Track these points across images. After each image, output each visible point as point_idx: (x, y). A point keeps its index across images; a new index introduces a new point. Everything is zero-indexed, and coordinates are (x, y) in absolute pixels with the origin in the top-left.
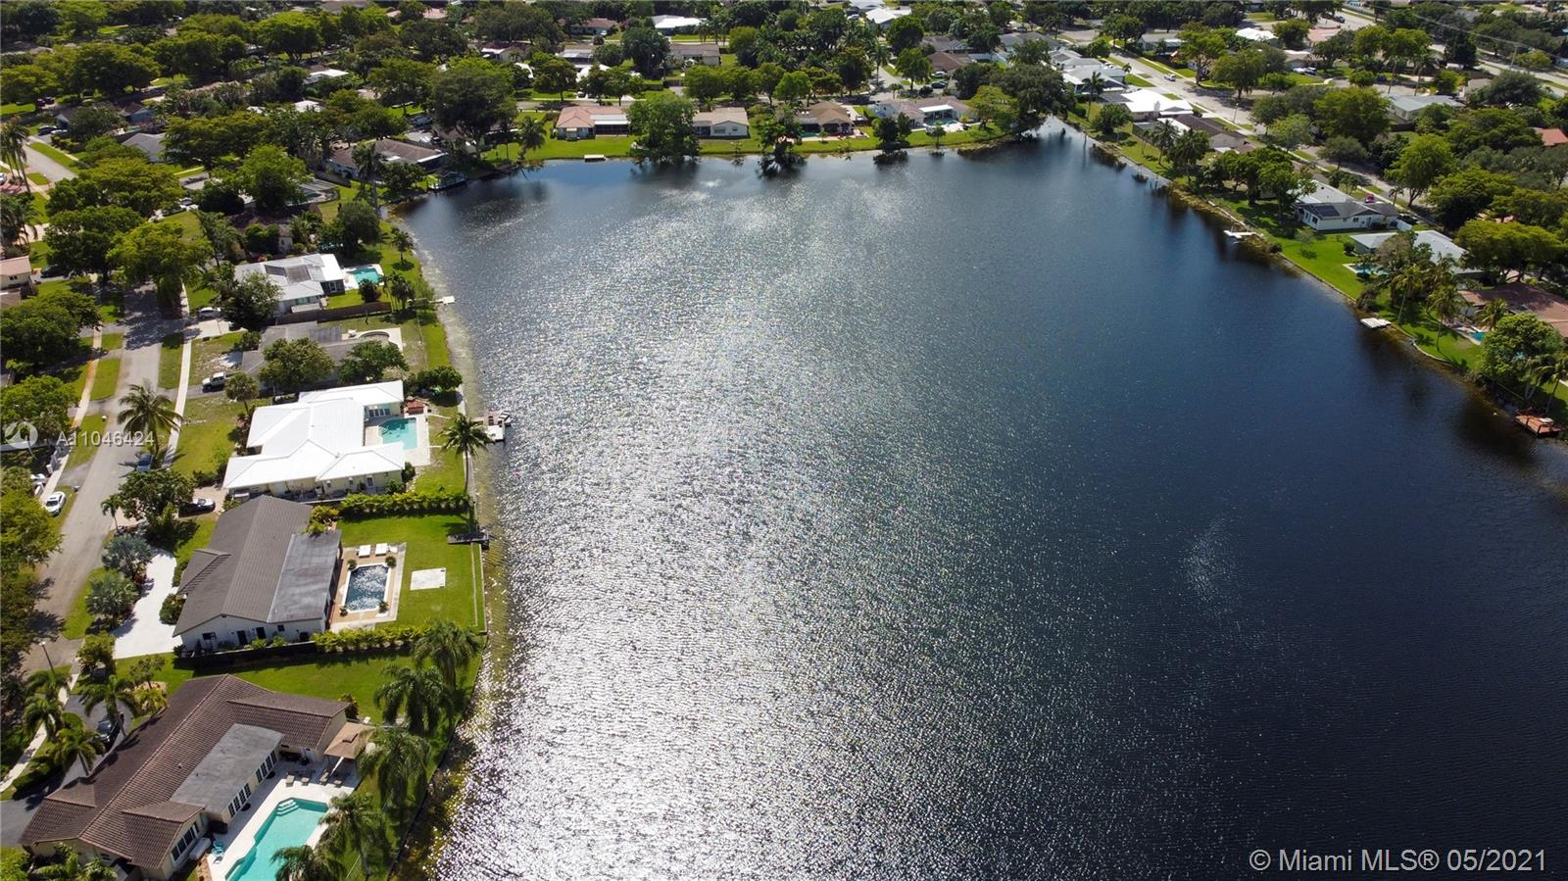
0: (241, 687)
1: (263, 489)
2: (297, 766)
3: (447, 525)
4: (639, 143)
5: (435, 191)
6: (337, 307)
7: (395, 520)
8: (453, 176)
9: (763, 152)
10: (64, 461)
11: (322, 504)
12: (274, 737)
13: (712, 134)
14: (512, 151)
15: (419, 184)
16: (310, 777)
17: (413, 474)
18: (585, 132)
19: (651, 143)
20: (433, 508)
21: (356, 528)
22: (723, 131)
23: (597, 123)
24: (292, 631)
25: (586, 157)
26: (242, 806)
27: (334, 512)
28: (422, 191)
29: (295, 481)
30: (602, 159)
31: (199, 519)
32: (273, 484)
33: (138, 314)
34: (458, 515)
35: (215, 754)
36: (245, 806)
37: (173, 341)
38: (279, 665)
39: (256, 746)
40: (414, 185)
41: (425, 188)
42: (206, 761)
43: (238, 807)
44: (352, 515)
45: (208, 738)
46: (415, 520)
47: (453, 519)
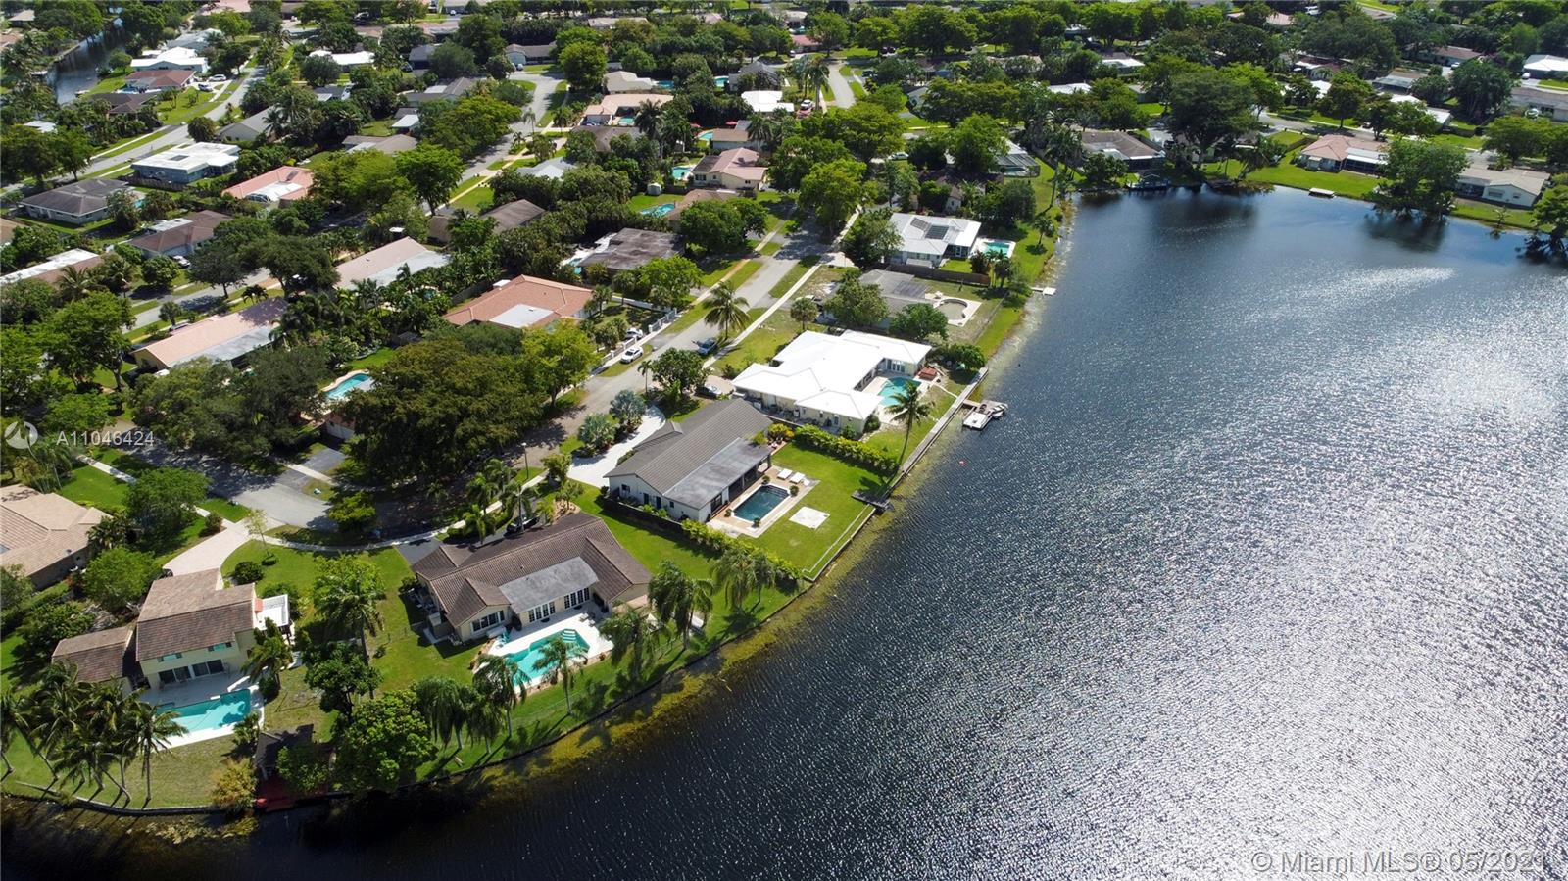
0: (603, 532)
1: (758, 396)
2: (596, 609)
3: (865, 482)
4: (1384, 187)
5: (1130, 190)
6: (950, 269)
7: (831, 460)
8: (1156, 179)
9: (1536, 230)
10: (665, 326)
11: (785, 424)
12: (592, 578)
13: (1485, 195)
14: (1233, 169)
15: (1118, 180)
16: (597, 623)
17: (877, 427)
18: (1330, 164)
19: (1397, 191)
20: (866, 463)
21: (798, 454)
22: (1501, 195)
23: (1350, 157)
24: (678, 510)
25: (1313, 190)
26: (543, 618)
27: (790, 434)
28: (1117, 186)
29: (782, 398)
30: (1329, 196)
31: (706, 401)
32: (766, 395)
33: (805, 233)
34: (881, 477)
35: (549, 571)
36: (545, 617)
37: (807, 261)
38: (653, 532)
39: (576, 579)
40: (1113, 179)
41: (1122, 184)
42: (541, 573)
43: (539, 617)
44: (803, 442)
45: (556, 557)
46: (844, 467)
47: (874, 478)
